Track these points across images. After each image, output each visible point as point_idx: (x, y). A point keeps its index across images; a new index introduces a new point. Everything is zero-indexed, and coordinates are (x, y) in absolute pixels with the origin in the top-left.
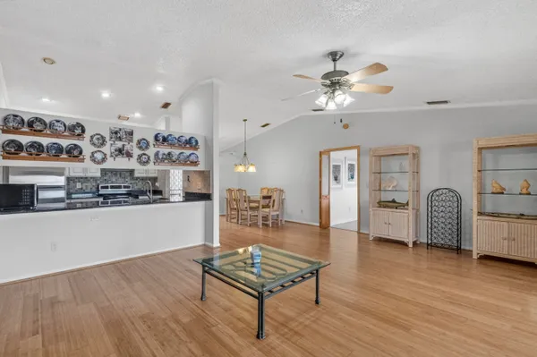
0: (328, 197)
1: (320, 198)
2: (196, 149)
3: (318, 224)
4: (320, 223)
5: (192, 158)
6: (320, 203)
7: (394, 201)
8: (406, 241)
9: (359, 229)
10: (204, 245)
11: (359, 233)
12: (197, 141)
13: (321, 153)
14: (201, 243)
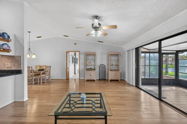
0: (69, 68)
1: (67, 69)
2: (8, 41)
3: (66, 79)
4: (67, 78)
5: (5, 47)
6: (67, 70)
7: (91, 68)
8: (95, 79)
9: (79, 78)
10: (15, 102)
11: (79, 79)
12: (9, 37)
13: (67, 52)
14: (13, 101)
